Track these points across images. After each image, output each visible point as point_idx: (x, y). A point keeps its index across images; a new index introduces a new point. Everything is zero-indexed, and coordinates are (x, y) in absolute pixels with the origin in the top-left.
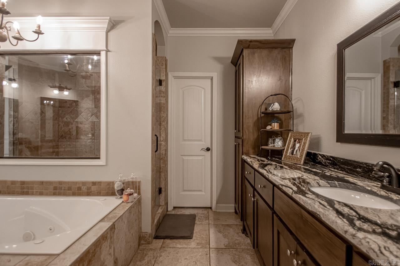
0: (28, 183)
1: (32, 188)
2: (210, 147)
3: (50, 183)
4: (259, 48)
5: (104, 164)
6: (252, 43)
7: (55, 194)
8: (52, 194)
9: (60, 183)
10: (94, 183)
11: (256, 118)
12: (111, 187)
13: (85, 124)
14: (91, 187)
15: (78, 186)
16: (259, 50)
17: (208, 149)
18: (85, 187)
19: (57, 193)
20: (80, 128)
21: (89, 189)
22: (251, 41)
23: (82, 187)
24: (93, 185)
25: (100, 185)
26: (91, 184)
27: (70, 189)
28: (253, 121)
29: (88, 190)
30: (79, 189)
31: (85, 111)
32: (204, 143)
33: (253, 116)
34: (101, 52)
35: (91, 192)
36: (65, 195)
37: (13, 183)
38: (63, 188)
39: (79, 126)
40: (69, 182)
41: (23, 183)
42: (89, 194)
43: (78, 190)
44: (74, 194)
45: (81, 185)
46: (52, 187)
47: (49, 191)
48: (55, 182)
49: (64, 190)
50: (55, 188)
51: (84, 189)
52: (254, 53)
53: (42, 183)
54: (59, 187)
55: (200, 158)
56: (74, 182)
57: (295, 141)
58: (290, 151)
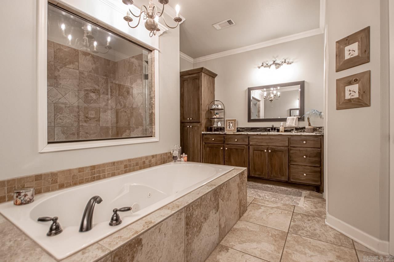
0: (99, 166)
1: (104, 171)
3: (121, 162)
4: (207, 73)
5: (158, 140)
7: (126, 172)
8: (124, 172)
9: (129, 160)
12: (163, 157)
14: (151, 160)
15: (143, 160)
19: (128, 171)
21: (150, 161)
23: (146, 161)
24: (152, 158)
25: (157, 157)
26: (151, 157)
27: (137, 164)
29: (149, 163)
30: (144, 162)
34: (155, 50)
35: (151, 164)
36: (134, 170)
37: (81, 170)
38: (132, 165)
40: (136, 159)
41: (93, 167)
42: (150, 166)
43: (143, 164)
44: (141, 168)
45: (145, 160)
46: (123, 166)
47: (120, 170)
48: (125, 161)
49: (133, 166)
50: (126, 166)
51: (147, 162)
52: (205, 76)
53: (114, 163)
54: (129, 164)
56: (140, 158)
57: (229, 123)
58: (228, 127)
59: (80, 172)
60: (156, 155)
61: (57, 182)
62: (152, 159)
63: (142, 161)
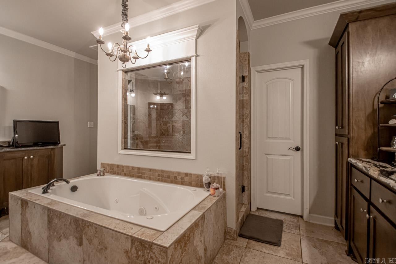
0: (142, 169)
1: (144, 174)
2: (300, 146)
3: (156, 171)
4: (374, 18)
5: (194, 158)
6: (362, 14)
7: (159, 180)
8: (157, 179)
9: (162, 171)
10: (186, 175)
11: (369, 110)
13: (179, 123)
14: (184, 178)
15: (174, 175)
16: (373, 21)
17: (297, 149)
18: (180, 177)
20: (175, 126)
21: (182, 179)
22: (361, 12)
23: (178, 177)
24: (185, 176)
25: (191, 177)
26: (184, 175)
27: (169, 177)
28: (365, 114)
29: (182, 180)
30: (176, 178)
31: (178, 112)
32: (292, 141)
33: (365, 107)
34: (192, 58)
35: (184, 182)
36: (166, 181)
37: (133, 168)
38: (164, 176)
39: (174, 125)
40: (168, 171)
42: (182, 183)
43: (174, 179)
44: (172, 182)
45: (176, 175)
46: (157, 174)
47: (155, 177)
48: (159, 170)
49: (165, 177)
50: (159, 175)
51: (179, 178)
52: (366, 26)
53: (150, 170)
54: (162, 175)
55: (288, 158)
56: (171, 172)
59: (132, 169)
60: (191, 174)
61: (124, 172)
62: (185, 177)
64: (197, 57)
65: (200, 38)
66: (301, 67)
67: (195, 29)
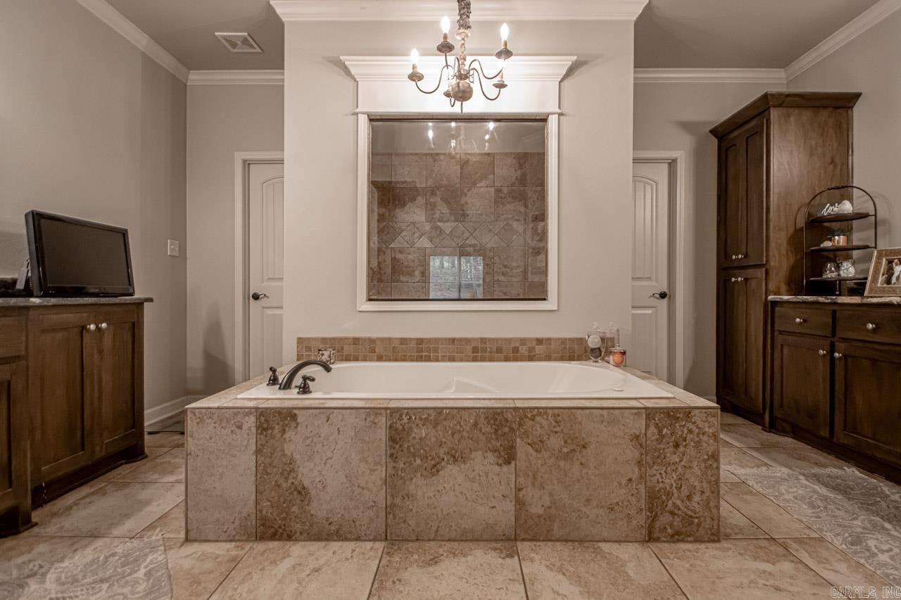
0: (429, 341)
1: (436, 350)
2: (666, 291)
3: (467, 341)
4: (798, 107)
5: (556, 308)
6: (789, 99)
7: (475, 359)
8: (471, 359)
9: (483, 340)
10: (540, 341)
11: (791, 230)
12: (567, 347)
14: (534, 348)
15: (513, 345)
16: (796, 111)
17: (663, 295)
18: (525, 347)
19: (479, 358)
21: (531, 350)
22: (788, 96)
23: (520, 348)
24: (537, 344)
25: (550, 344)
26: (535, 342)
27: (499, 350)
29: (529, 352)
30: (516, 350)
32: (655, 284)
33: (787, 227)
34: (549, 116)
35: (534, 356)
36: (492, 359)
37: (404, 341)
38: (488, 349)
40: (497, 339)
41: (420, 341)
42: (531, 358)
43: (513, 352)
44: (507, 359)
45: (517, 345)
46: (469, 348)
47: (464, 354)
48: (474, 339)
49: (490, 352)
50: (475, 350)
51: (523, 350)
52: (788, 116)
53: (453, 341)
54: (482, 347)
55: (649, 312)
56: (506, 339)
57: (890, 262)
58: (881, 279)
59: (402, 344)
60: (549, 340)
61: (375, 352)
62: (537, 347)
63: (511, 347)
64: (561, 117)
65: (566, 80)
66: (670, 161)
67: (567, 63)
